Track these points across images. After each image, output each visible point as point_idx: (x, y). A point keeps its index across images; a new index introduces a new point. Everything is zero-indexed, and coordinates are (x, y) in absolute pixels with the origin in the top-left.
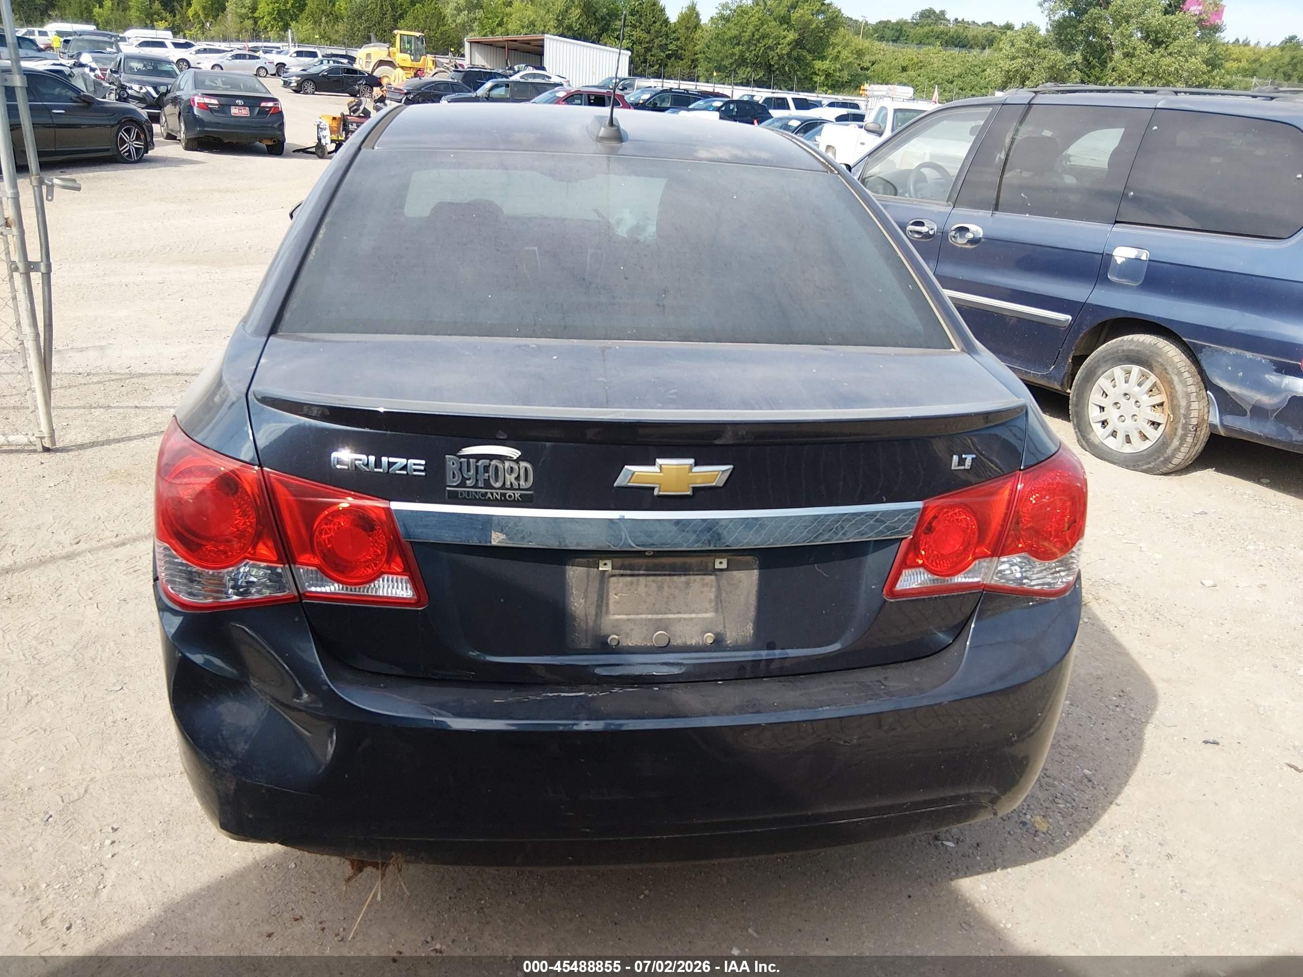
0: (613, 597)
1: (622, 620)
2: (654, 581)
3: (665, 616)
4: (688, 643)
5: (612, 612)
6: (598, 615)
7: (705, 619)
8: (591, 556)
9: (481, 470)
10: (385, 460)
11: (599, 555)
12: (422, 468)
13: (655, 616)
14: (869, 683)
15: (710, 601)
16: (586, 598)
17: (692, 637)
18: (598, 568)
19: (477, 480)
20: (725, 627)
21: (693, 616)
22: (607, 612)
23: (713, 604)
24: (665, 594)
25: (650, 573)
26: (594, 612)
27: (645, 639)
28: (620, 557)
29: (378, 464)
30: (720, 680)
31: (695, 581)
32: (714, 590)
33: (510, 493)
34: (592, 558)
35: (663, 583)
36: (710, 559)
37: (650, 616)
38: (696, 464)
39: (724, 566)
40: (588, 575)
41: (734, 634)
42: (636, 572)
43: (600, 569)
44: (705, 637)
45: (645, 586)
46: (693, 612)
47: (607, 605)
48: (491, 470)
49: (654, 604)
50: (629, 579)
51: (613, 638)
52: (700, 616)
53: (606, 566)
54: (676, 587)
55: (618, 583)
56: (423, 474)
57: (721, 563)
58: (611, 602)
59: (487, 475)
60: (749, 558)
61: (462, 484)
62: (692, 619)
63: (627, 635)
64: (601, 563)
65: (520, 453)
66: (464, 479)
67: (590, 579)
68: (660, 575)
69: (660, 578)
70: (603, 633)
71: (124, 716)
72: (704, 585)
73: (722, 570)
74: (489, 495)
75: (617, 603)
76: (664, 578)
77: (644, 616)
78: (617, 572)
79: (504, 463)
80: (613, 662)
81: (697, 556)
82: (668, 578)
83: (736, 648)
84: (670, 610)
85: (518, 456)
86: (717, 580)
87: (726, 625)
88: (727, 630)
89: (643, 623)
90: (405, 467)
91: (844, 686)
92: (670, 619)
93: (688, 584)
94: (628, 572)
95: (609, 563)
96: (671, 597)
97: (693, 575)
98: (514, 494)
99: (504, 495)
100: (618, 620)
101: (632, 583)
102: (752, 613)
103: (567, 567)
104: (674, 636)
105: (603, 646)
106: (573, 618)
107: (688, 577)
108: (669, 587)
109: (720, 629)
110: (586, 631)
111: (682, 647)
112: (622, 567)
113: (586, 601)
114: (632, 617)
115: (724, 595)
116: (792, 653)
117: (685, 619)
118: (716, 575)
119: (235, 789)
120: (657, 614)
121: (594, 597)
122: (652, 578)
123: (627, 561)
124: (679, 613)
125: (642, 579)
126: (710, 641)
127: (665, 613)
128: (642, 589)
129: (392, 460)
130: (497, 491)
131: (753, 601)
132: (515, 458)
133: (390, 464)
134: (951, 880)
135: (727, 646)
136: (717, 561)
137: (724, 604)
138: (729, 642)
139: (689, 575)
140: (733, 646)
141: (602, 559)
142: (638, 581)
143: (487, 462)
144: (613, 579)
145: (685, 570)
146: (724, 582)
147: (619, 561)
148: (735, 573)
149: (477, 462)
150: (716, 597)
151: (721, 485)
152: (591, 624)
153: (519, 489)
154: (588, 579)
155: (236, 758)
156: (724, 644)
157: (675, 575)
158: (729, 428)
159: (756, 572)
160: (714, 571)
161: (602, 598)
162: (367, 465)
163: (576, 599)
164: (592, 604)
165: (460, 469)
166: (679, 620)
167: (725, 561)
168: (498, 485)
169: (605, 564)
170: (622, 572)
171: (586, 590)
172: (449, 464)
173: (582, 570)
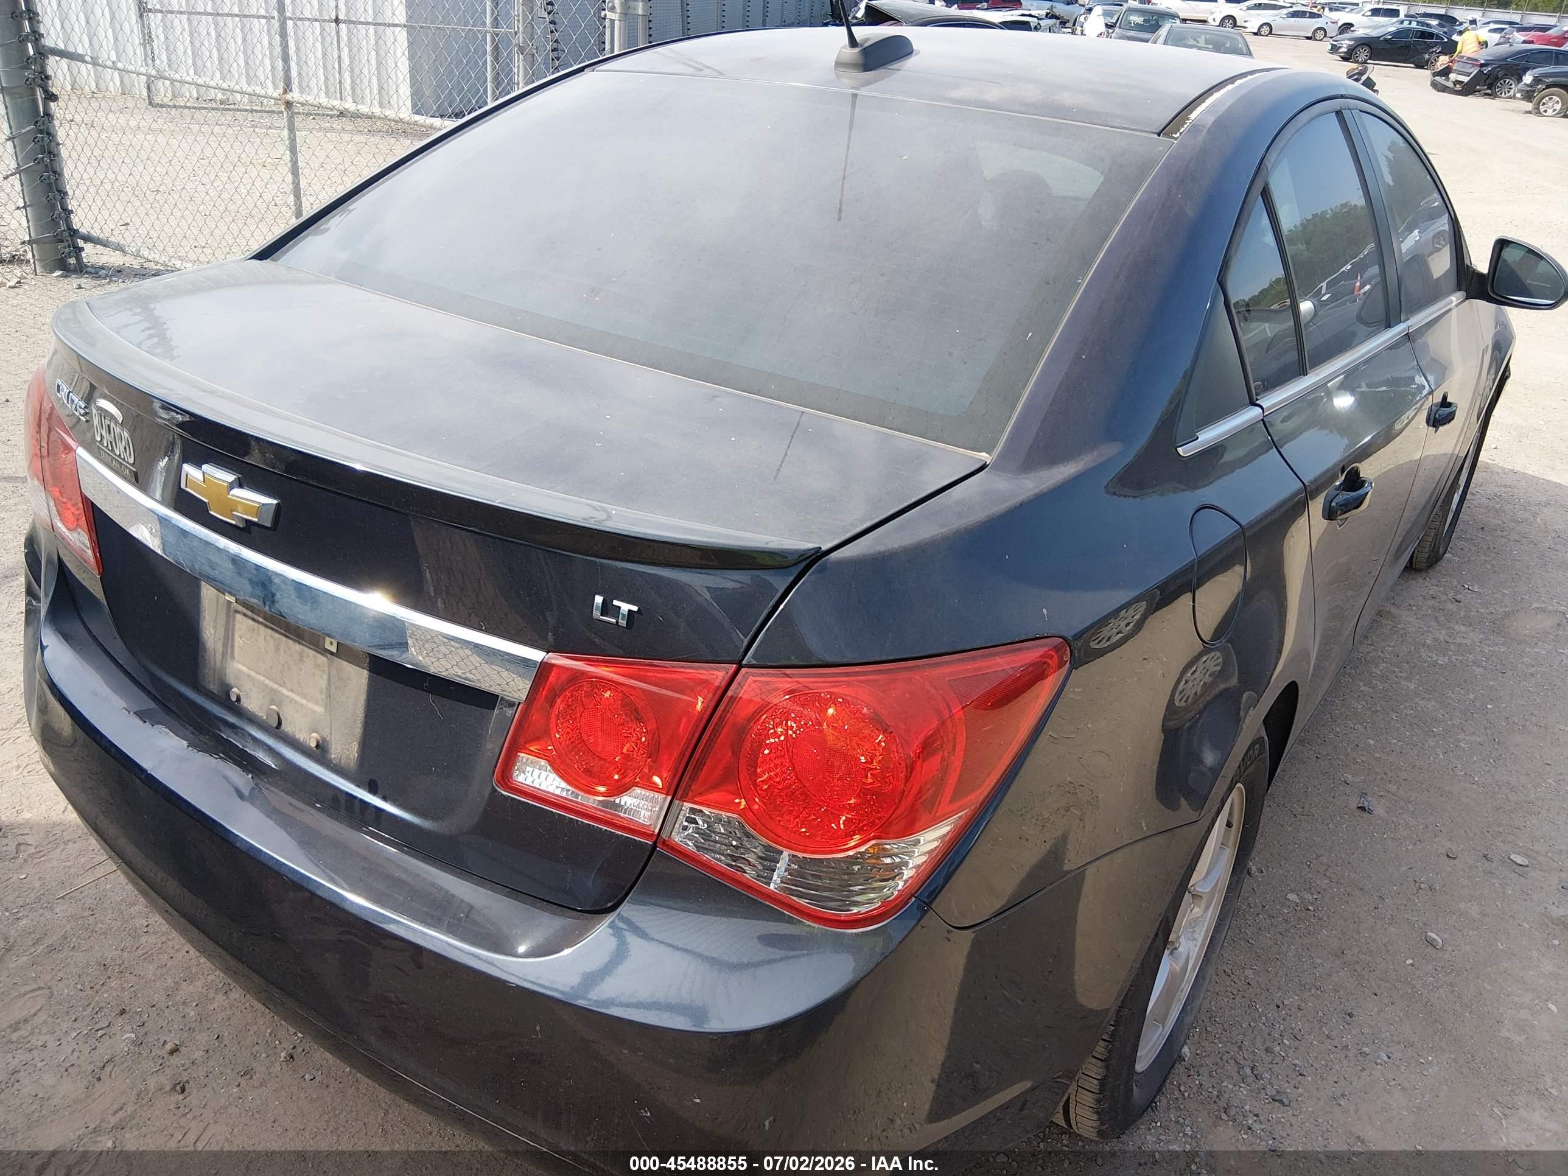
0: (238, 640)
1: (244, 673)
2: (272, 636)
3: (279, 688)
4: (298, 738)
5: (236, 658)
6: (225, 656)
7: (315, 712)
13: (271, 684)
15: (321, 691)
16: (215, 627)
17: (300, 730)
18: (225, 598)
20: (329, 732)
21: (304, 702)
22: (232, 657)
23: (323, 696)
24: (281, 659)
25: (269, 623)
26: (221, 650)
27: (262, 710)
31: (309, 656)
32: (325, 676)
35: (279, 644)
36: (321, 633)
37: (267, 681)
39: (334, 651)
40: (217, 600)
41: (340, 749)
42: (258, 616)
43: (228, 596)
44: (310, 735)
45: (264, 638)
46: (304, 697)
47: (233, 646)
49: (271, 668)
50: (251, 622)
51: (234, 692)
52: (310, 705)
54: (291, 655)
55: (241, 624)
57: (331, 644)
58: (236, 644)
62: (303, 705)
63: (246, 695)
67: (219, 606)
68: (277, 631)
69: (277, 635)
70: (227, 680)
72: (315, 665)
73: (331, 653)
75: (241, 648)
76: (281, 636)
77: (262, 678)
78: (240, 609)
82: (286, 638)
83: (339, 770)
84: (284, 683)
86: (326, 664)
87: (334, 731)
88: (332, 738)
89: (261, 687)
92: (283, 694)
93: (302, 656)
94: (252, 613)
96: (286, 666)
97: (307, 646)
100: (240, 671)
101: (253, 629)
102: (358, 730)
103: (202, 581)
104: (287, 720)
105: (226, 698)
106: (203, 647)
107: (302, 647)
108: (285, 651)
109: (326, 733)
110: (215, 669)
111: (292, 739)
112: (245, 604)
113: (215, 631)
114: (253, 674)
115: (334, 690)
117: (296, 702)
118: (325, 657)
120: (273, 681)
121: (222, 630)
122: (270, 631)
124: (292, 691)
125: (262, 628)
126: (313, 743)
127: (280, 685)
128: (262, 641)
131: (361, 714)
135: (330, 761)
136: (328, 639)
137: (333, 703)
138: (333, 756)
139: (304, 645)
140: (335, 765)
142: (259, 628)
144: (237, 617)
145: (301, 637)
146: (332, 670)
148: (344, 661)
150: (327, 689)
152: (218, 664)
154: (217, 606)
156: (326, 756)
157: (290, 638)
159: (366, 672)
160: (325, 652)
161: (229, 635)
163: (207, 625)
164: (220, 638)
166: (292, 701)
167: (336, 645)
170: (244, 610)
171: (216, 618)
173: (213, 592)
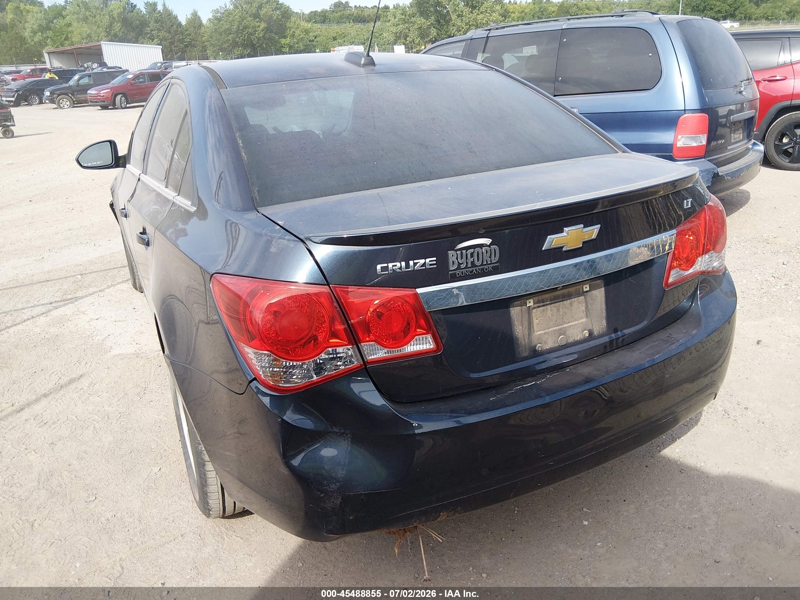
0: (535, 322)
1: (542, 334)
2: (554, 307)
3: (563, 326)
4: (576, 339)
5: (536, 331)
6: (530, 334)
7: (582, 323)
8: (521, 299)
9: (469, 256)
10: (411, 263)
11: (526, 297)
12: (435, 262)
13: (557, 328)
14: (665, 339)
15: (583, 312)
16: (522, 325)
17: (578, 335)
18: (526, 305)
19: (467, 263)
20: (592, 325)
21: (576, 322)
22: (534, 331)
23: (585, 313)
24: (561, 313)
25: (552, 302)
26: (527, 333)
27: (554, 342)
28: (536, 296)
29: (407, 266)
30: (595, 357)
31: (574, 301)
32: (584, 304)
33: (486, 267)
34: (522, 300)
35: (559, 307)
36: (580, 286)
37: (555, 328)
38: (584, 227)
39: (588, 289)
40: (522, 310)
41: (598, 328)
42: (545, 303)
43: (528, 305)
44: (584, 333)
45: (550, 310)
46: (576, 320)
47: (533, 326)
48: (475, 255)
49: (556, 321)
50: (542, 308)
51: (539, 347)
52: (579, 322)
53: (530, 303)
54: (566, 308)
55: (537, 312)
56: (436, 266)
57: (586, 288)
58: (535, 324)
59: (472, 259)
60: (599, 281)
61: (459, 268)
62: (576, 324)
63: (546, 343)
64: (528, 302)
65: (491, 241)
66: (459, 264)
67: (523, 313)
68: (557, 302)
69: (557, 304)
70: (533, 344)
71: (111, 514)
72: (579, 303)
73: (587, 292)
74: (474, 271)
75: (538, 324)
77: (552, 329)
78: (536, 305)
79: (482, 249)
80: (541, 360)
81: (573, 287)
82: (561, 303)
83: (601, 336)
84: (564, 322)
85: (490, 242)
86: (585, 298)
87: (593, 324)
88: (594, 327)
89: (552, 334)
90: (424, 265)
91: (653, 344)
92: (565, 327)
93: (571, 304)
94: (542, 304)
95: (531, 301)
96: (564, 314)
97: (573, 298)
98: (489, 268)
99: (483, 269)
100: (539, 334)
101: (544, 310)
102: (604, 313)
103: (511, 309)
104: (569, 337)
105: (535, 353)
106: (517, 339)
107: (571, 300)
108: (563, 308)
109: (590, 327)
110: (525, 345)
111: (573, 343)
112: (539, 302)
113: (522, 327)
114: (547, 331)
115: (589, 306)
116: (627, 331)
117: (572, 325)
118: (584, 295)
119: (341, 502)
120: (558, 326)
121: (526, 324)
122: (553, 305)
123: (540, 298)
124: (569, 322)
125: (548, 307)
126: (587, 335)
127: (563, 325)
128: (549, 313)
129: (415, 261)
130: (479, 267)
131: (604, 306)
132: (488, 244)
133: (415, 264)
134: (660, 451)
135: (596, 336)
136: (584, 287)
137: (590, 311)
138: (596, 334)
139: (571, 298)
140: (598, 336)
141: (527, 299)
142: (547, 308)
143: (472, 250)
144: (534, 310)
145: (569, 296)
146: (588, 298)
147: (536, 298)
148: (593, 292)
149: (466, 252)
150: (586, 308)
151: (595, 238)
152: (527, 340)
153: (491, 264)
154: (522, 314)
155: (339, 482)
156: (593, 335)
157: (564, 300)
158: (600, 201)
159: (603, 289)
160: (584, 293)
161: (530, 323)
162: (400, 268)
163: (517, 327)
164: (526, 328)
165: (457, 259)
166: (570, 326)
167: (588, 286)
168: (479, 263)
169: (530, 302)
170: (538, 305)
171: (522, 320)
172: (450, 256)
173: (518, 308)
